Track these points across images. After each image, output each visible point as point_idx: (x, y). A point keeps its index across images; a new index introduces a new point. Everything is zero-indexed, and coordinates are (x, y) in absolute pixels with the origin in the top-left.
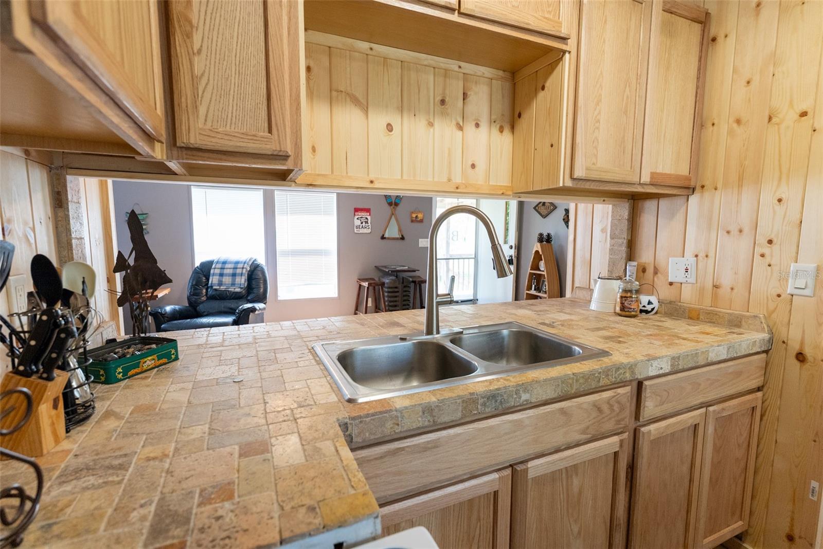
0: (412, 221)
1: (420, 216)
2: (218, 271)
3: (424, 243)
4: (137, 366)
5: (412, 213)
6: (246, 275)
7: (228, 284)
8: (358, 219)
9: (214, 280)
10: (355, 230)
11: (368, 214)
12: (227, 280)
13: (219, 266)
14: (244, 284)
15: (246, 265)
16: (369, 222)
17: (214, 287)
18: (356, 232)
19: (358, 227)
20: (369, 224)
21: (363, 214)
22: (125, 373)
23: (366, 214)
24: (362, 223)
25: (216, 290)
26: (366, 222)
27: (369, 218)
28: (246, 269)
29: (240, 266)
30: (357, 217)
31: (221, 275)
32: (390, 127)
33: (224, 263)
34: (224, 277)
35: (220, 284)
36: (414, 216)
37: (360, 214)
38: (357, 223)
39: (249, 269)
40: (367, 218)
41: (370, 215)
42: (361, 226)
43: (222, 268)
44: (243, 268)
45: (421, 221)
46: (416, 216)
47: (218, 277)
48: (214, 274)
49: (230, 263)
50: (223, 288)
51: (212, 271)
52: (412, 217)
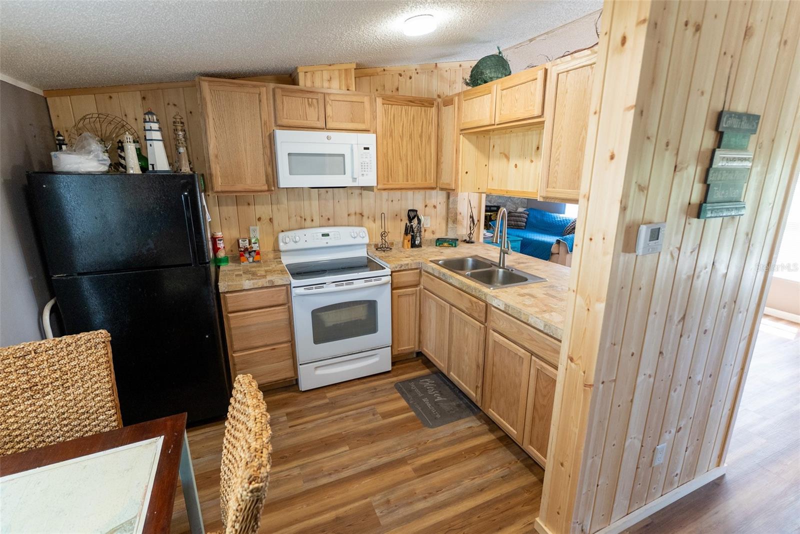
4: (442, 244)
22: (439, 244)
32: (516, 166)
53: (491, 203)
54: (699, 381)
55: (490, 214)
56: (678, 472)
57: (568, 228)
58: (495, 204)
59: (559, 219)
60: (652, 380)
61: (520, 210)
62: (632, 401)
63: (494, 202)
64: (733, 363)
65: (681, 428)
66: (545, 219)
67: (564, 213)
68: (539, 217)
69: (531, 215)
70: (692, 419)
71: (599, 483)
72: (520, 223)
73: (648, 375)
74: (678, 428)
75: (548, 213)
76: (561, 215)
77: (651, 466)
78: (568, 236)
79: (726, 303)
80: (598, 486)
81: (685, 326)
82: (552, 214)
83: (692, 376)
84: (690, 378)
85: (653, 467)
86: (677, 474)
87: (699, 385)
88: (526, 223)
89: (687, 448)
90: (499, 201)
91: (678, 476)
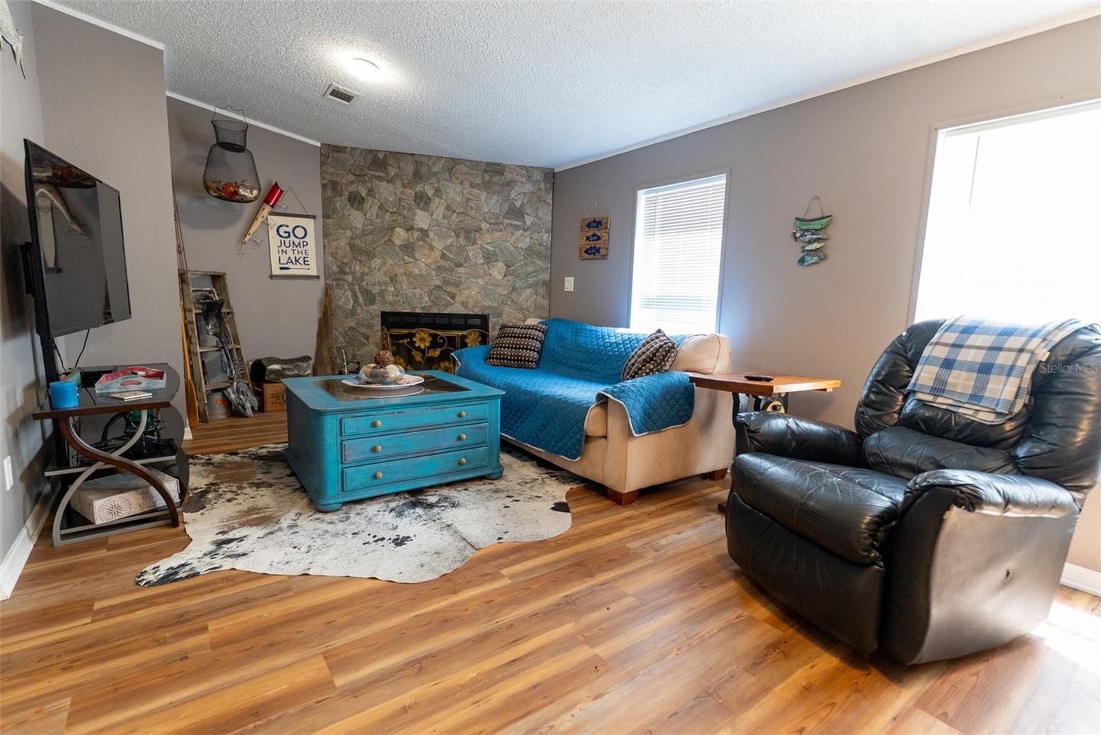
2: (941, 353)
6: (1028, 376)
7: (961, 394)
9: (924, 375)
12: (961, 381)
13: (951, 338)
14: (1013, 404)
15: (1036, 341)
17: (920, 396)
25: (923, 404)
28: (1032, 353)
29: (1015, 342)
31: (948, 364)
33: (968, 330)
34: (954, 373)
35: (939, 388)
39: (1043, 355)
43: (957, 346)
44: (1021, 351)
47: (936, 369)
48: (931, 361)
49: (987, 331)
50: (942, 402)
51: (927, 351)
53: (466, 307)
55: (460, 333)
57: (633, 361)
58: (477, 311)
59: (613, 340)
61: (531, 321)
63: (476, 306)
66: (582, 340)
67: (628, 326)
68: (569, 336)
69: (551, 334)
72: (523, 353)
75: (589, 327)
76: (620, 331)
78: (629, 382)
82: (599, 329)
88: (540, 353)
90: (486, 304)
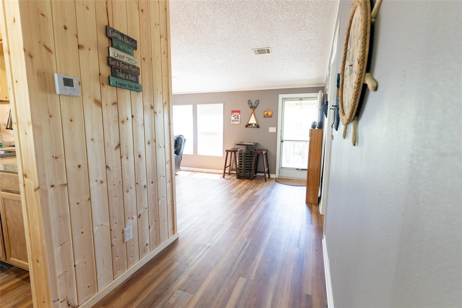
0: (264, 117)
1: (270, 113)
3: (272, 130)
5: (264, 112)
8: (233, 116)
10: (232, 122)
11: (239, 114)
16: (239, 118)
18: (232, 123)
19: (233, 121)
20: (239, 119)
21: (236, 114)
23: (238, 114)
24: (235, 119)
26: (238, 118)
27: (239, 116)
30: (233, 115)
36: (266, 113)
37: (234, 114)
38: (233, 118)
39: (176, 139)
40: (238, 116)
41: (240, 114)
42: (235, 120)
45: (271, 116)
46: (267, 114)
52: (264, 114)
54: (145, 186)
56: (148, 242)
60: (105, 184)
62: (90, 199)
64: (165, 175)
65: (140, 215)
70: (147, 208)
71: (76, 263)
73: (99, 181)
74: (138, 215)
77: (124, 242)
79: (149, 141)
80: (75, 266)
81: (121, 149)
83: (138, 182)
84: (137, 183)
85: (126, 242)
86: (147, 244)
87: (145, 188)
89: (149, 227)
91: (149, 245)
